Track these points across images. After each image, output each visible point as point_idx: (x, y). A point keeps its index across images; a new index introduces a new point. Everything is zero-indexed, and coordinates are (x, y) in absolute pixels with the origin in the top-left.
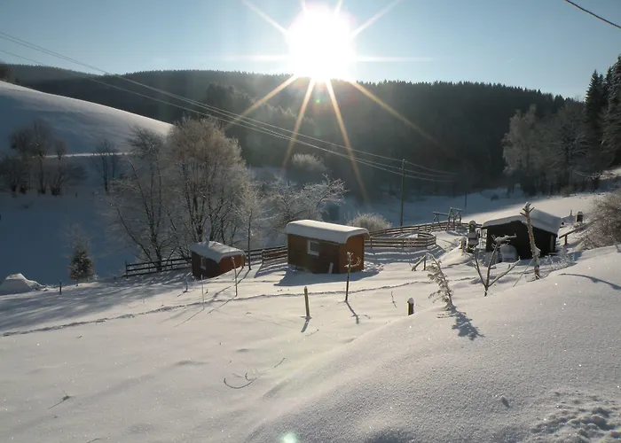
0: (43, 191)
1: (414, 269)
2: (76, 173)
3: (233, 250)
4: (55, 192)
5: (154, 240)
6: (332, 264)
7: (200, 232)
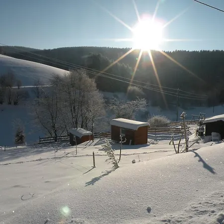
0: (10, 103)
1: (170, 144)
2: (25, 95)
3: (88, 132)
4: (16, 103)
5: (54, 127)
6: (131, 140)
7: (76, 123)
